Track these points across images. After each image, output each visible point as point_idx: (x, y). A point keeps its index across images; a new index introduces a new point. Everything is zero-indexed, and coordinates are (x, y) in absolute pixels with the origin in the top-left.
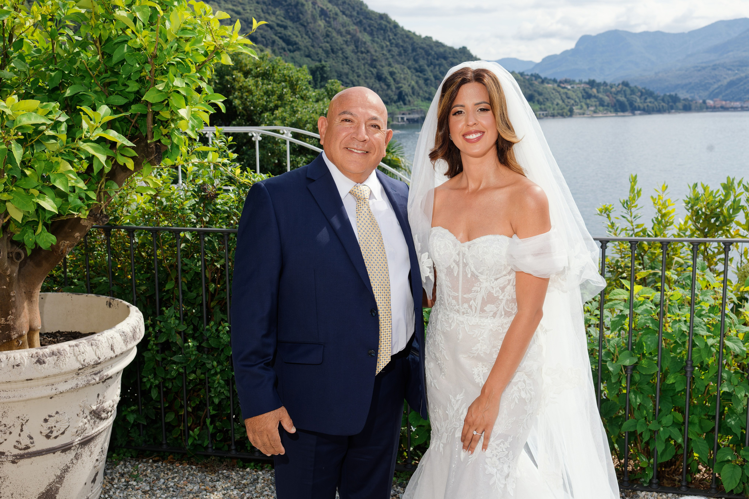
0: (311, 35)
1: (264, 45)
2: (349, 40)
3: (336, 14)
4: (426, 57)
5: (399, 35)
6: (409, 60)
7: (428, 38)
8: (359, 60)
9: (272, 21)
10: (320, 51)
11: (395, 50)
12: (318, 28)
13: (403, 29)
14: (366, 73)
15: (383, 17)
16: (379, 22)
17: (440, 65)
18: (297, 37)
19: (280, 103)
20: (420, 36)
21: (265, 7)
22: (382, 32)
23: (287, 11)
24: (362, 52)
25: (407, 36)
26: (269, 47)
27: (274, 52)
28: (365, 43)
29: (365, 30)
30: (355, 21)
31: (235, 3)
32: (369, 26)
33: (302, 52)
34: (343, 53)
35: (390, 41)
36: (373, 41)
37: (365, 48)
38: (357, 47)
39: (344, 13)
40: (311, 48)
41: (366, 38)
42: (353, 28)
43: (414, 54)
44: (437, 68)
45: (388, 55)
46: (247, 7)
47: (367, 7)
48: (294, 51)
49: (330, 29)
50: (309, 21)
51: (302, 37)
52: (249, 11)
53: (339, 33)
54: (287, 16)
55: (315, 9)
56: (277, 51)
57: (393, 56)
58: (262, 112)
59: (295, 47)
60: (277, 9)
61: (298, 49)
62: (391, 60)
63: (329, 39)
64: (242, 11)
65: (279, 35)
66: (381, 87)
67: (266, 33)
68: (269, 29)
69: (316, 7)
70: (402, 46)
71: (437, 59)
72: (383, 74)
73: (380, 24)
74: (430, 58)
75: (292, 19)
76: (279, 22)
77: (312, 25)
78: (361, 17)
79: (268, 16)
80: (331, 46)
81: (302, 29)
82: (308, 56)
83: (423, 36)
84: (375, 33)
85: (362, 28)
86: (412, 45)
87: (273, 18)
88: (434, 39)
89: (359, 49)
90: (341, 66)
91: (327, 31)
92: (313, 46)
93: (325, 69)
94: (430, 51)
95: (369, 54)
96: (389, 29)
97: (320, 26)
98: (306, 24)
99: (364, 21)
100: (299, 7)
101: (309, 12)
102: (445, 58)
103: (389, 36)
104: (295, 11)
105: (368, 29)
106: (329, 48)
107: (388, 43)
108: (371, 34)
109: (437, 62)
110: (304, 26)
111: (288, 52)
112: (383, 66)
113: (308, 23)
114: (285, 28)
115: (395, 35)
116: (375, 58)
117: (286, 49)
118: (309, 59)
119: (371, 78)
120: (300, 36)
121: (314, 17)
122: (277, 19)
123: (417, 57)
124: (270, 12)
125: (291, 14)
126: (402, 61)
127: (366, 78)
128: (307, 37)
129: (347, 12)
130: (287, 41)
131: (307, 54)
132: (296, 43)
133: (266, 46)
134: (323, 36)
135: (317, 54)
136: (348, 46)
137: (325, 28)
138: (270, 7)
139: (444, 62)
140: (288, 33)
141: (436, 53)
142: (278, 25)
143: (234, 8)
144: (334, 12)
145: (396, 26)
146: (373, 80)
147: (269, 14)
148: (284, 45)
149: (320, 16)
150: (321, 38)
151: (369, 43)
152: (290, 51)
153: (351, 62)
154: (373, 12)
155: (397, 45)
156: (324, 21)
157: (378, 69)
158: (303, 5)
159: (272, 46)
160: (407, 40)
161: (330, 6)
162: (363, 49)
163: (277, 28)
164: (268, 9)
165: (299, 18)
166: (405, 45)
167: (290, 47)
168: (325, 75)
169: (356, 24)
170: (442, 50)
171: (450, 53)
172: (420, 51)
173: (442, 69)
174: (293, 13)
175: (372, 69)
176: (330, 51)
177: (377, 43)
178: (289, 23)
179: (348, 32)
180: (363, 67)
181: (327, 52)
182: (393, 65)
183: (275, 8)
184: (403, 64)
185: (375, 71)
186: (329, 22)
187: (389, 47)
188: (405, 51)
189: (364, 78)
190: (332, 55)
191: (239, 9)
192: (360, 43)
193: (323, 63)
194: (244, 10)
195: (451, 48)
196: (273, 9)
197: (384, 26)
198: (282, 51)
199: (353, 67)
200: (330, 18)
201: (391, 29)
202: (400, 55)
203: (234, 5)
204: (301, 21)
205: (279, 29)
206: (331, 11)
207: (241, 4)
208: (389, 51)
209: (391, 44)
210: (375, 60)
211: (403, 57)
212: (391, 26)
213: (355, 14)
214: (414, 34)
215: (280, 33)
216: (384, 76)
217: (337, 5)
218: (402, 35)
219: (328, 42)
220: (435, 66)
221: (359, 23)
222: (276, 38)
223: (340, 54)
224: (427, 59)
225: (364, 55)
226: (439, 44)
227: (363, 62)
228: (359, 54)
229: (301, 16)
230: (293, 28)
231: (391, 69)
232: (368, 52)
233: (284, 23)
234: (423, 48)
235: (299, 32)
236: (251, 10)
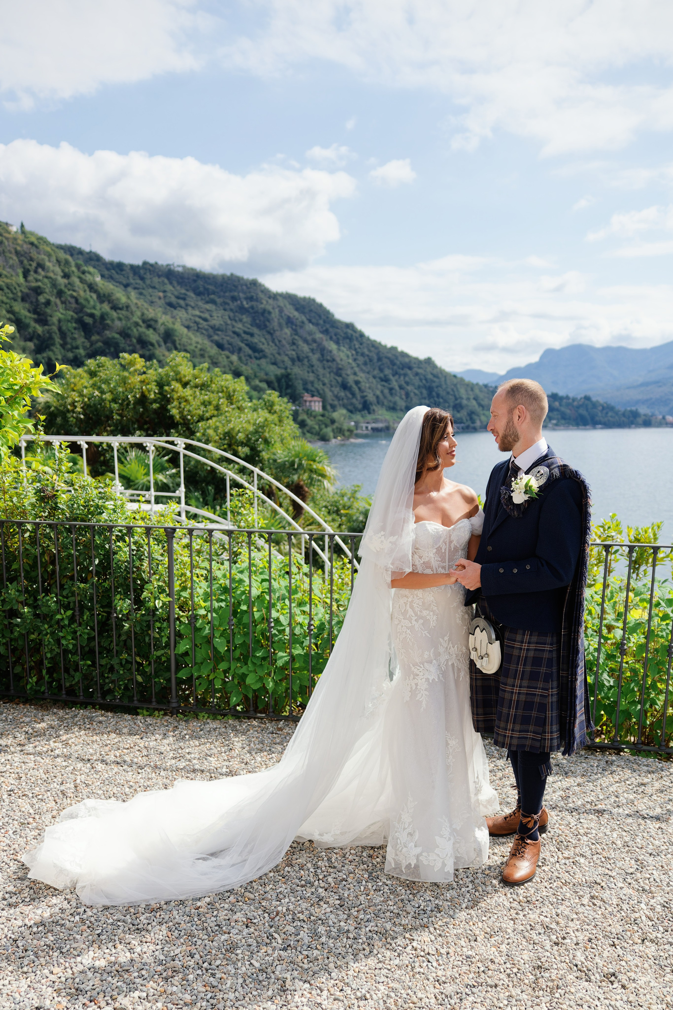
0: (277, 343)
1: (230, 352)
2: (315, 348)
3: (303, 322)
4: (391, 366)
5: (365, 345)
6: (374, 369)
7: (394, 349)
8: (324, 368)
9: (239, 328)
10: (286, 359)
11: (361, 360)
12: (284, 336)
13: (368, 339)
14: (331, 381)
15: (350, 326)
16: (345, 330)
17: (405, 375)
18: (263, 344)
19: (216, 413)
20: (385, 346)
21: (232, 314)
22: (348, 341)
23: (254, 319)
24: (328, 361)
25: (373, 346)
26: (236, 354)
27: (240, 359)
28: (331, 352)
29: (331, 338)
30: (321, 330)
31: (202, 310)
32: (336, 335)
33: (268, 360)
34: (309, 361)
35: (355, 350)
36: (339, 350)
37: (331, 357)
38: (323, 355)
39: (310, 321)
40: (277, 356)
41: (333, 346)
42: (319, 336)
43: (380, 363)
44: (402, 378)
45: (354, 364)
46: (215, 314)
47: (333, 316)
48: (259, 359)
49: (296, 337)
50: (276, 328)
51: (268, 344)
52: (215, 318)
53: (306, 341)
54: (254, 323)
55: (282, 317)
56: (244, 358)
57: (358, 365)
58: (198, 421)
59: (261, 354)
60: (244, 316)
61: (265, 357)
62: (357, 369)
63: (295, 347)
64: (209, 317)
65: (246, 342)
66: (346, 396)
67: (232, 340)
68: (235, 336)
69: (283, 315)
70: (368, 356)
71: (402, 369)
72: (348, 382)
73: (346, 333)
74: (395, 367)
75: (259, 327)
76: (246, 329)
77: (278, 333)
78: (328, 326)
79: (234, 323)
80: (297, 354)
81: (268, 337)
82: (274, 364)
83: (389, 345)
84: (341, 342)
85: (328, 337)
86: (378, 354)
87: (240, 325)
88: (400, 349)
89: (325, 358)
90: (306, 374)
91: (294, 339)
92: (279, 354)
93: (290, 377)
94: (396, 361)
95: (335, 363)
96: (354, 338)
97: (286, 334)
98: (272, 332)
99: (331, 330)
100: (266, 315)
101: (276, 320)
102: (410, 368)
103: (355, 345)
104: (262, 318)
105: (334, 337)
106: (295, 356)
107: (354, 352)
108: (337, 343)
109: (402, 372)
110: (271, 334)
111: (254, 359)
112: (348, 375)
113: (274, 331)
114: (252, 335)
115: (361, 344)
116: (340, 366)
117: (253, 356)
118: (275, 367)
119: (336, 387)
120: (266, 344)
121: (280, 325)
122: (244, 326)
123: (382, 367)
124: (237, 319)
125: (258, 321)
126: (367, 370)
127: (332, 386)
128: (273, 345)
129: (314, 320)
130: (254, 348)
131: (273, 361)
132: (262, 351)
133: (232, 353)
134: (289, 344)
135: (283, 362)
136: (314, 354)
137: (291, 335)
138: (237, 314)
139: (409, 372)
140: (255, 340)
141: (401, 363)
142: (245, 332)
143: (202, 315)
144: (300, 320)
145: (362, 335)
146: (338, 389)
147: (236, 321)
148: (250, 352)
149: (287, 324)
150: (287, 346)
151: (335, 352)
152: (256, 358)
153: (317, 371)
154: (339, 322)
155: (363, 355)
156: (290, 329)
157: (343, 378)
158: (270, 313)
159: (239, 353)
160: (373, 349)
161: (296, 314)
162: (329, 358)
163: (243, 335)
164: (235, 316)
165: (266, 326)
166: (370, 354)
167: (257, 354)
168: (290, 383)
169: (322, 332)
170: (407, 360)
171: (415, 363)
172: (385, 361)
173: (407, 379)
174: (260, 321)
175: (337, 378)
176: (296, 359)
177: (343, 352)
178: (255, 330)
179: (314, 341)
180: (328, 375)
181: (293, 360)
182: (358, 373)
183: (242, 315)
184: (368, 373)
185: (340, 379)
186: (295, 330)
187: (355, 357)
188: (371, 360)
189: (329, 386)
190: (297, 363)
191: (206, 315)
192: (325, 352)
193: (289, 370)
194: (211, 316)
195: (416, 359)
196: (240, 316)
197: (349, 335)
198: (248, 358)
199: (318, 375)
200: (296, 326)
201: (357, 338)
202: (365, 364)
203: (201, 312)
204: (268, 329)
205: (246, 337)
206: (297, 319)
207: (208, 310)
208: (355, 360)
209: (357, 353)
210: (340, 369)
211: (369, 366)
212: (357, 335)
213: (321, 322)
214: (380, 344)
215: (247, 340)
216: (349, 385)
217: (304, 313)
218: (368, 344)
219: (294, 350)
220: (400, 375)
221: (326, 332)
222: (243, 345)
223: (305, 362)
224: (392, 369)
225: (330, 364)
226: (404, 355)
227: (328, 370)
228: (325, 362)
229: (267, 323)
230: (259, 335)
231: (356, 378)
232: (334, 360)
233: (251, 331)
234: (386, 357)
235: (266, 339)
236: (218, 317)
